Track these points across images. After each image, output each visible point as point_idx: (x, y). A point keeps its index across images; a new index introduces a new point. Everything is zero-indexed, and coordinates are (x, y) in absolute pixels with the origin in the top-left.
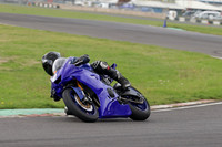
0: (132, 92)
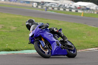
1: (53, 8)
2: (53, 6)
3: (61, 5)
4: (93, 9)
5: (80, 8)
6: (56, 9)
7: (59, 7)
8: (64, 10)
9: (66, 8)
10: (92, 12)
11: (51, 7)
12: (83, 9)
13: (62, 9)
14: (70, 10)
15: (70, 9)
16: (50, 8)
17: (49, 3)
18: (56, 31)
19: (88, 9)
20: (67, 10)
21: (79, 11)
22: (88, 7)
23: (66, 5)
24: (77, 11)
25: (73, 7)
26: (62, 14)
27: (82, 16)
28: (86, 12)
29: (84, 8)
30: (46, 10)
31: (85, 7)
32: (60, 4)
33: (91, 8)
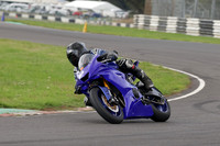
0: (155, 93)
1: (19, 15)
2: (19, 10)
3: (36, 8)
4: (108, 17)
5: (79, 14)
6: (25, 16)
7: (33, 11)
8: (45, 18)
9: (48, 13)
10: (107, 23)
11: (15, 11)
12: (86, 17)
13: (38, 17)
14: (59, 20)
15: (58, 16)
16: (13, 15)
17: (10, 3)
18: (130, 66)
19: (97, 16)
20: (51, 18)
21: (78, 21)
22: (98, 12)
23: (47, 8)
24: (72, 21)
25: (63, 11)
26: (40, 28)
27: (84, 31)
28: (92, 22)
29: (88, 13)
30: (4, 20)
31: (91, 10)
32: (34, 5)
33: (105, 14)
